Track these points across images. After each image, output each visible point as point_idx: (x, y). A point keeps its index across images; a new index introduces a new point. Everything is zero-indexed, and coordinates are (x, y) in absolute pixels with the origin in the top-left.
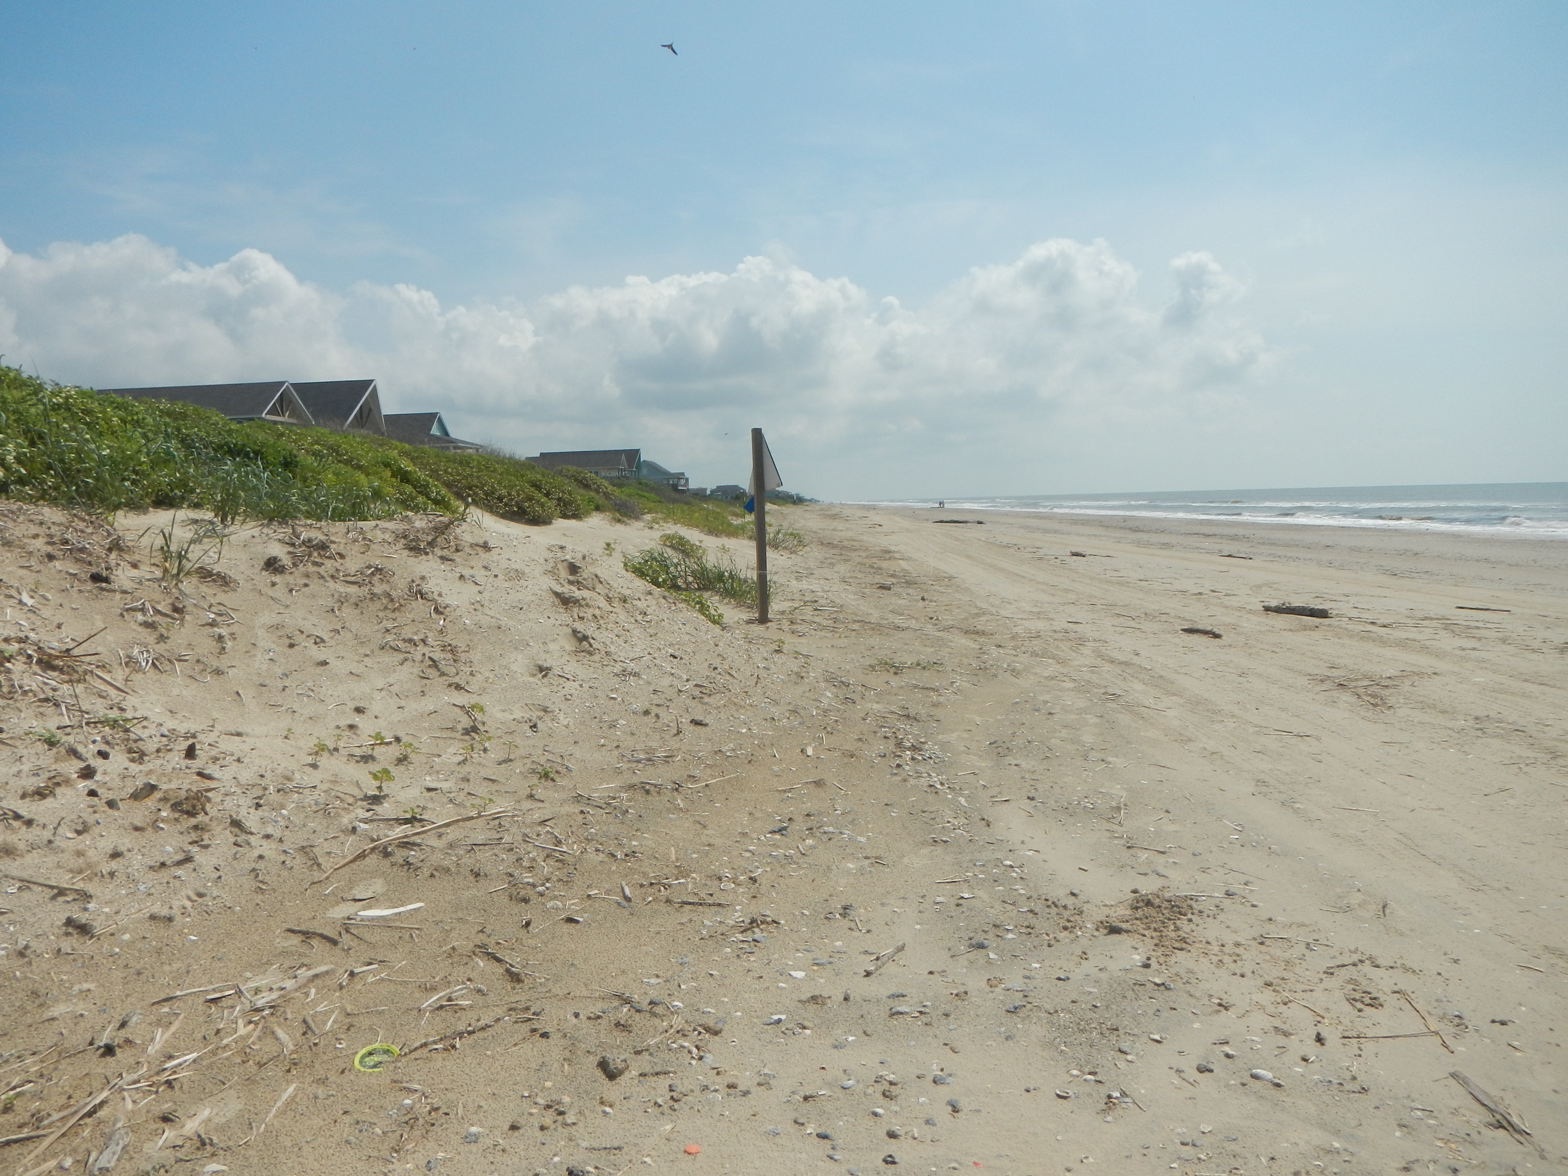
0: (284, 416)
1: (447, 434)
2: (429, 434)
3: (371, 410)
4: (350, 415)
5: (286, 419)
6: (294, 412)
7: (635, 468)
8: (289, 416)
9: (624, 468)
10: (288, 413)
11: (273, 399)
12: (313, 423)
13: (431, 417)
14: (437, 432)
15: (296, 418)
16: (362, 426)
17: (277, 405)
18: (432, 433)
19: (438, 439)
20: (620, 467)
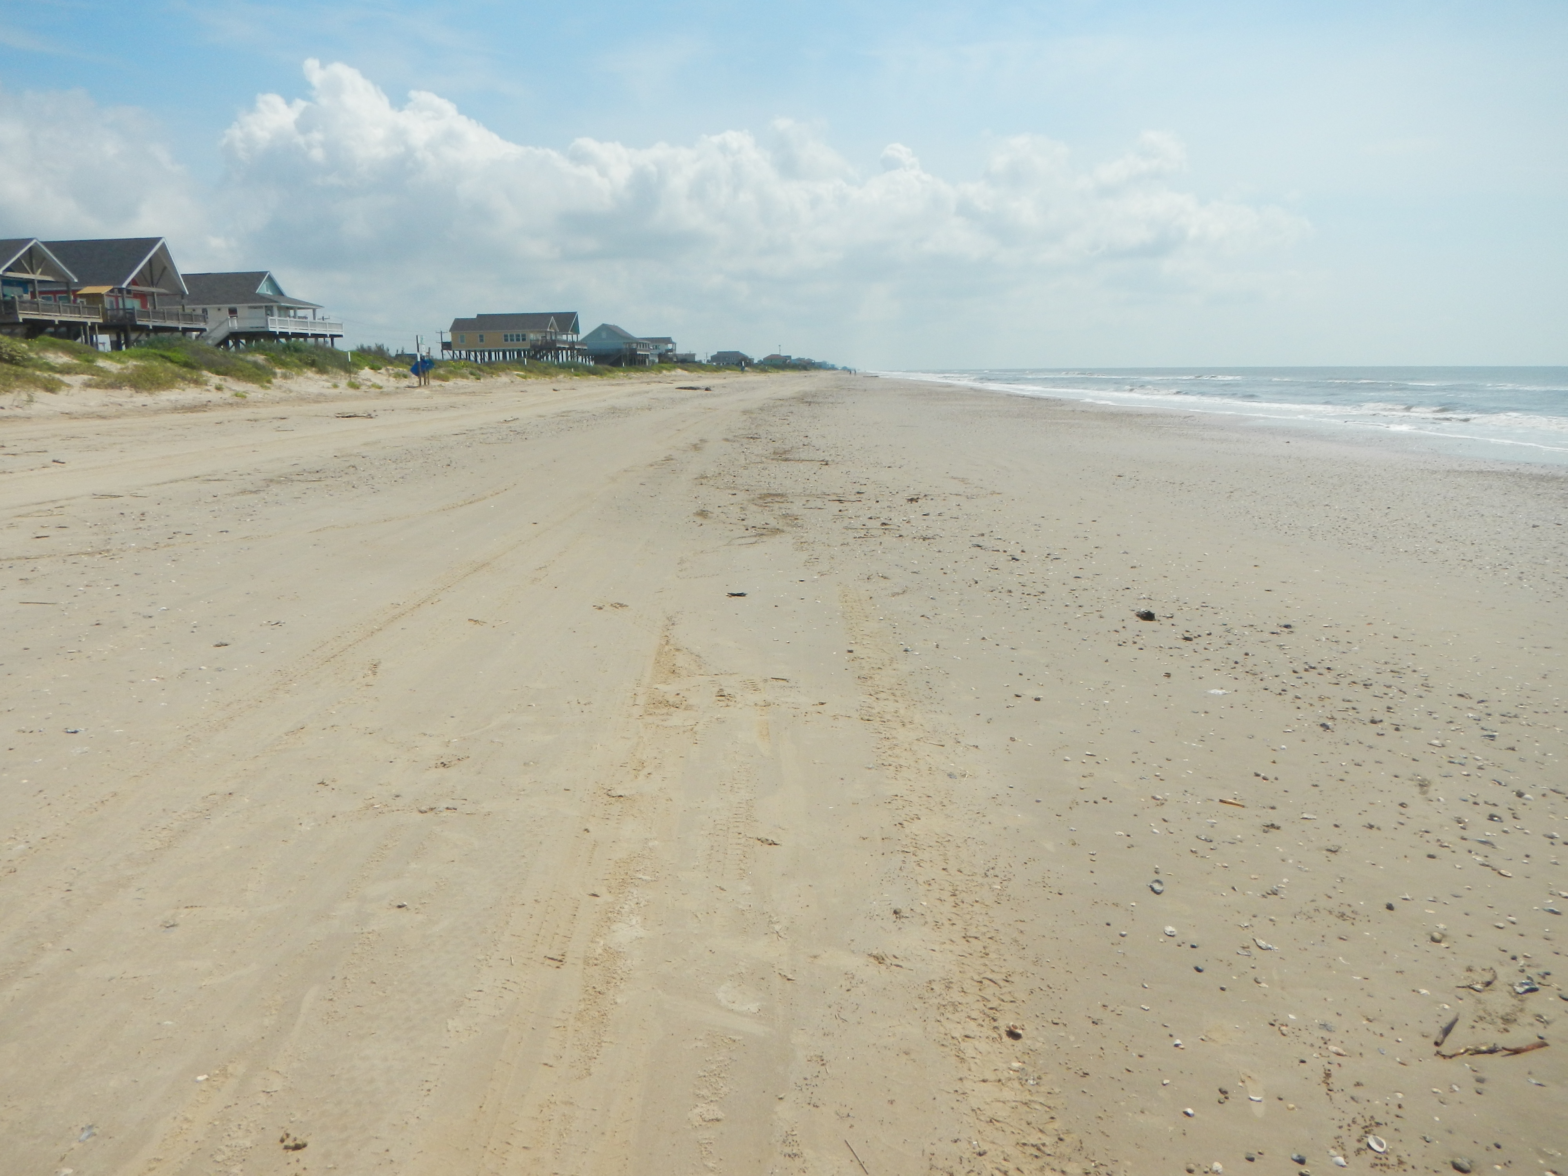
0: (33, 273)
1: (280, 293)
2: (254, 293)
3: (165, 268)
4: (131, 272)
5: (37, 276)
6: (49, 268)
7: (571, 331)
8: (41, 274)
9: (553, 331)
10: (40, 270)
11: (14, 255)
12: (76, 280)
13: (258, 277)
14: (267, 291)
15: (53, 276)
16: (152, 284)
17: (23, 261)
18: (257, 292)
19: (262, 298)
20: (548, 330)
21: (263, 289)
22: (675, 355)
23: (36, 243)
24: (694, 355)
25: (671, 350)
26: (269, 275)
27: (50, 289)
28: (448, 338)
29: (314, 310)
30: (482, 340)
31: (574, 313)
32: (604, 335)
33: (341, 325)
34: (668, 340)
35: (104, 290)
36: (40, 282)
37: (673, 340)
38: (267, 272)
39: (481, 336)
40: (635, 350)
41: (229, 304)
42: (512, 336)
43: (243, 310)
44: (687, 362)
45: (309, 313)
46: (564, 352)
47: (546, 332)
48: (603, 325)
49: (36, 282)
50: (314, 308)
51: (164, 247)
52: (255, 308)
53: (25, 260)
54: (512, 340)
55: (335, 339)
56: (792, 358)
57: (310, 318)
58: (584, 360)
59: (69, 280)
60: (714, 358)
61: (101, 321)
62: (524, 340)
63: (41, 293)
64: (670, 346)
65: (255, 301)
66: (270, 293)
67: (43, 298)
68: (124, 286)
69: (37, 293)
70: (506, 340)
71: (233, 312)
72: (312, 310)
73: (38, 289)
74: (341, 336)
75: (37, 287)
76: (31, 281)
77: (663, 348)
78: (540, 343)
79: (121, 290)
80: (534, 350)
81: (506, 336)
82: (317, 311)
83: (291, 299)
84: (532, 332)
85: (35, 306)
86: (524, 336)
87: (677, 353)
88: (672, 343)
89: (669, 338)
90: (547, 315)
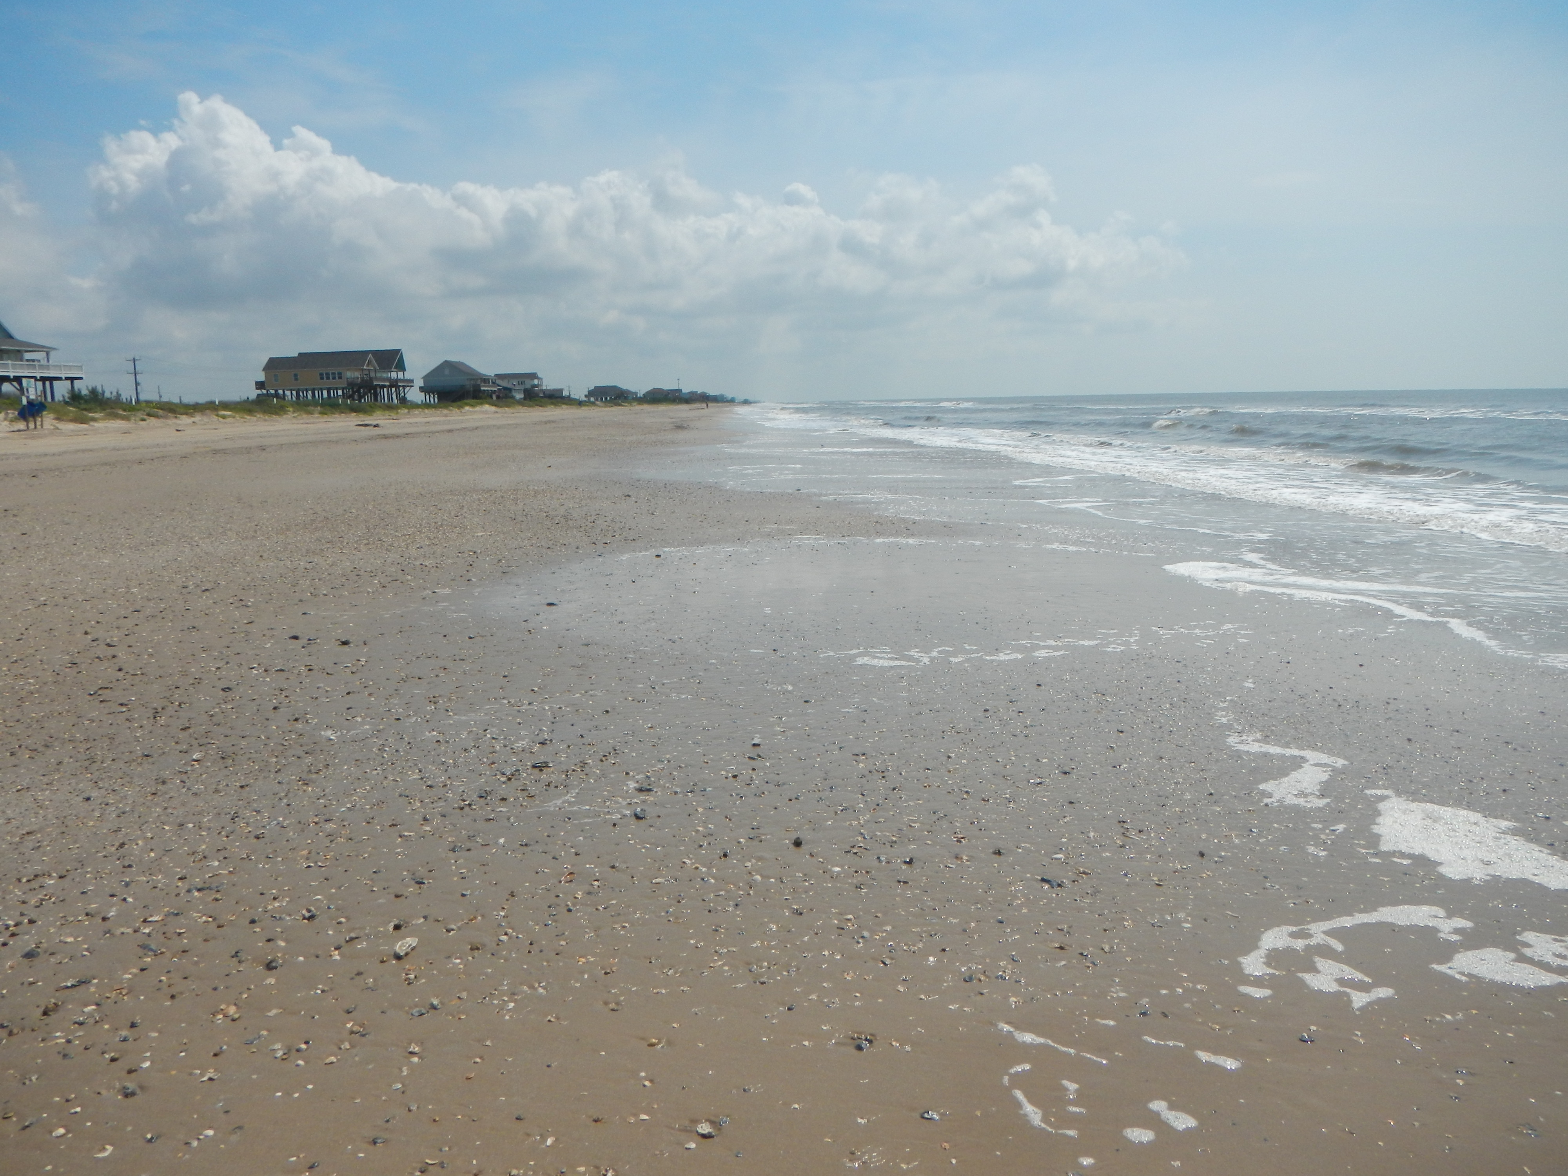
7: (396, 368)
9: (372, 369)
20: (366, 367)
22: (543, 391)
24: (561, 390)
25: (536, 386)
28: (262, 377)
29: (48, 354)
30: (296, 379)
31: (399, 350)
32: (447, 372)
33: (81, 367)
34: (533, 376)
37: (540, 375)
39: (296, 375)
40: (479, 386)
42: (327, 374)
44: (555, 398)
45: (40, 356)
46: (385, 389)
47: (364, 370)
48: (446, 361)
50: (47, 351)
54: (328, 378)
55: (75, 382)
56: (683, 392)
57: (44, 362)
58: (428, 397)
60: (591, 393)
62: (340, 378)
64: (536, 382)
70: (322, 378)
72: (44, 353)
74: (81, 378)
77: (528, 384)
78: (357, 381)
80: (349, 389)
81: (321, 374)
82: (52, 353)
83: (23, 342)
84: (348, 370)
86: (340, 374)
87: (544, 388)
88: (538, 378)
89: (535, 374)
90: (365, 353)
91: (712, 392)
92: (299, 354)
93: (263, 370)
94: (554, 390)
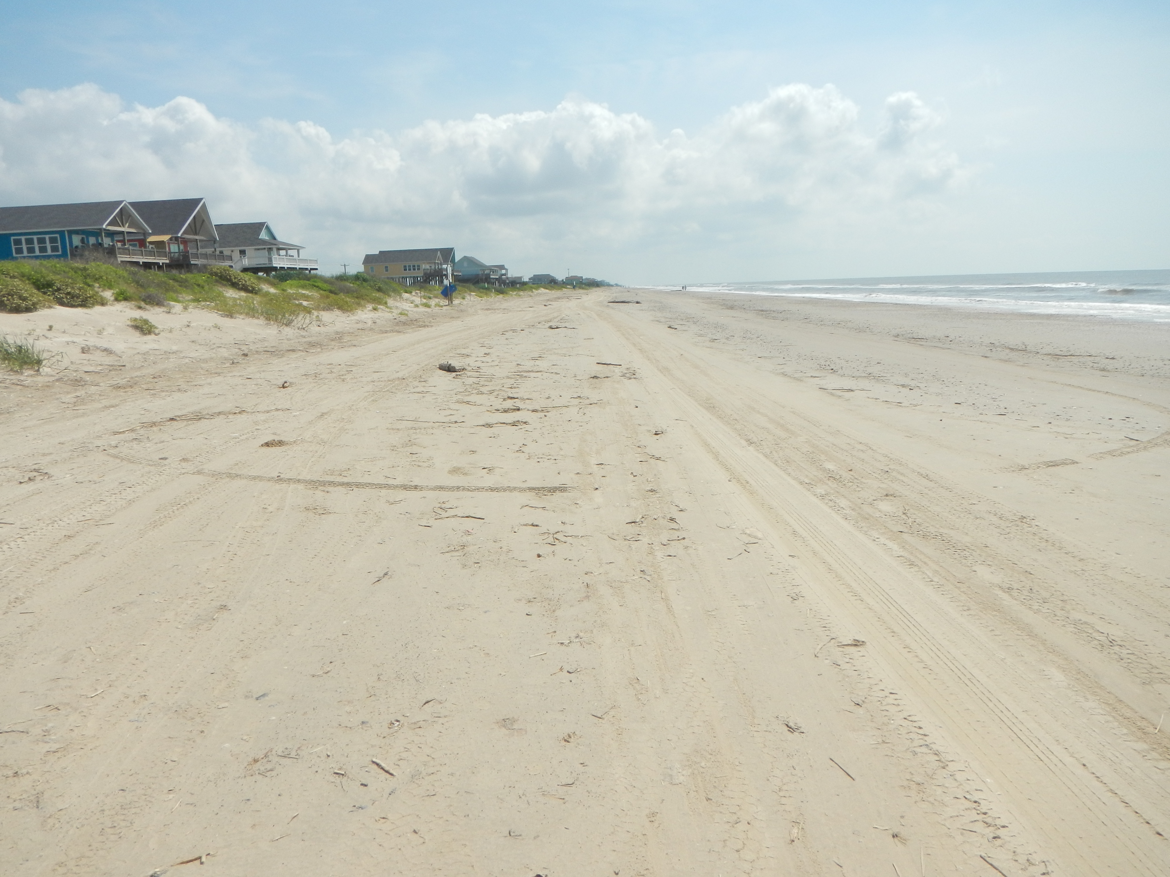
0: (124, 226)
1: (274, 238)
2: (258, 239)
3: (203, 221)
4: (184, 225)
5: (126, 229)
6: (134, 224)
7: (451, 262)
8: (129, 227)
9: (439, 262)
10: (127, 224)
11: (112, 214)
12: (150, 232)
13: (260, 226)
14: (266, 237)
15: (135, 228)
16: (196, 233)
17: (117, 218)
18: (260, 238)
19: (264, 242)
20: (437, 261)
21: (263, 235)
22: (507, 278)
23: (125, 204)
24: (521, 278)
25: (503, 275)
26: (267, 225)
27: (136, 238)
30: (387, 270)
31: (453, 248)
32: (465, 264)
35: (165, 238)
36: (128, 233)
38: (265, 223)
39: (386, 267)
40: (489, 275)
41: (240, 247)
42: (409, 266)
43: (249, 250)
44: (518, 283)
45: (295, 252)
47: (435, 263)
48: (465, 257)
49: (125, 233)
50: (298, 249)
51: (204, 205)
52: (258, 249)
53: (118, 218)
54: (414, 269)
56: (584, 278)
57: (296, 256)
59: (145, 231)
60: (532, 279)
61: (168, 261)
62: (419, 269)
63: (129, 241)
64: (504, 272)
65: (259, 244)
66: (267, 238)
67: (130, 245)
68: (179, 235)
69: (126, 241)
70: (405, 270)
71: (242, 252)
72: (297, 250)
73: (126, 238)
75: (126, 236)
76: (122, 233)
77: (499, 273)
78: (429, 271)
79: (177, 238)
80: (426, 277)
81: (405, 267)
82: (300, 251)
83: (281, 242)
84: (425, 263)
85: (127, 251)
86: (419, 266)
87: (510, 276)
88: (504, 269)
89: (503, 266)
90: (436, 250)
91: (599, 279)
92: (380, 252)
93: (363, 264)
94: (515, 277)
